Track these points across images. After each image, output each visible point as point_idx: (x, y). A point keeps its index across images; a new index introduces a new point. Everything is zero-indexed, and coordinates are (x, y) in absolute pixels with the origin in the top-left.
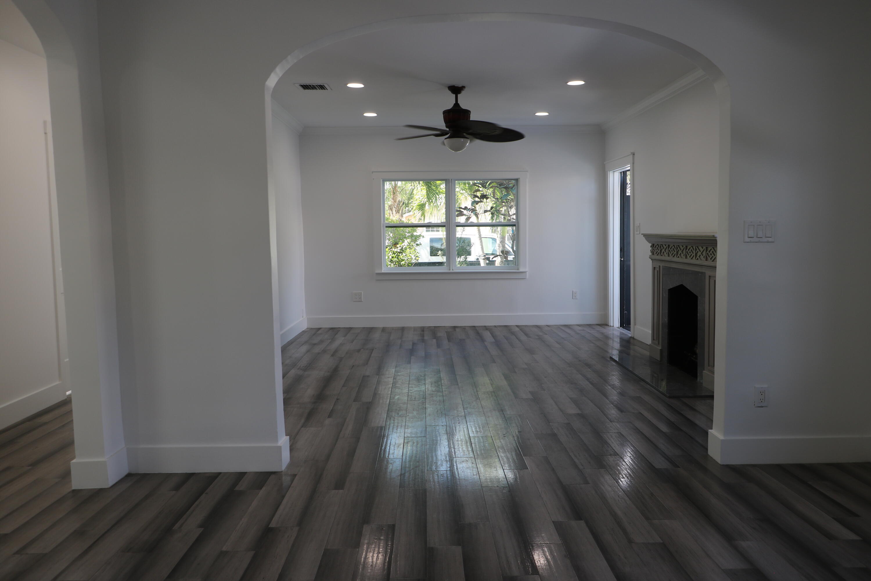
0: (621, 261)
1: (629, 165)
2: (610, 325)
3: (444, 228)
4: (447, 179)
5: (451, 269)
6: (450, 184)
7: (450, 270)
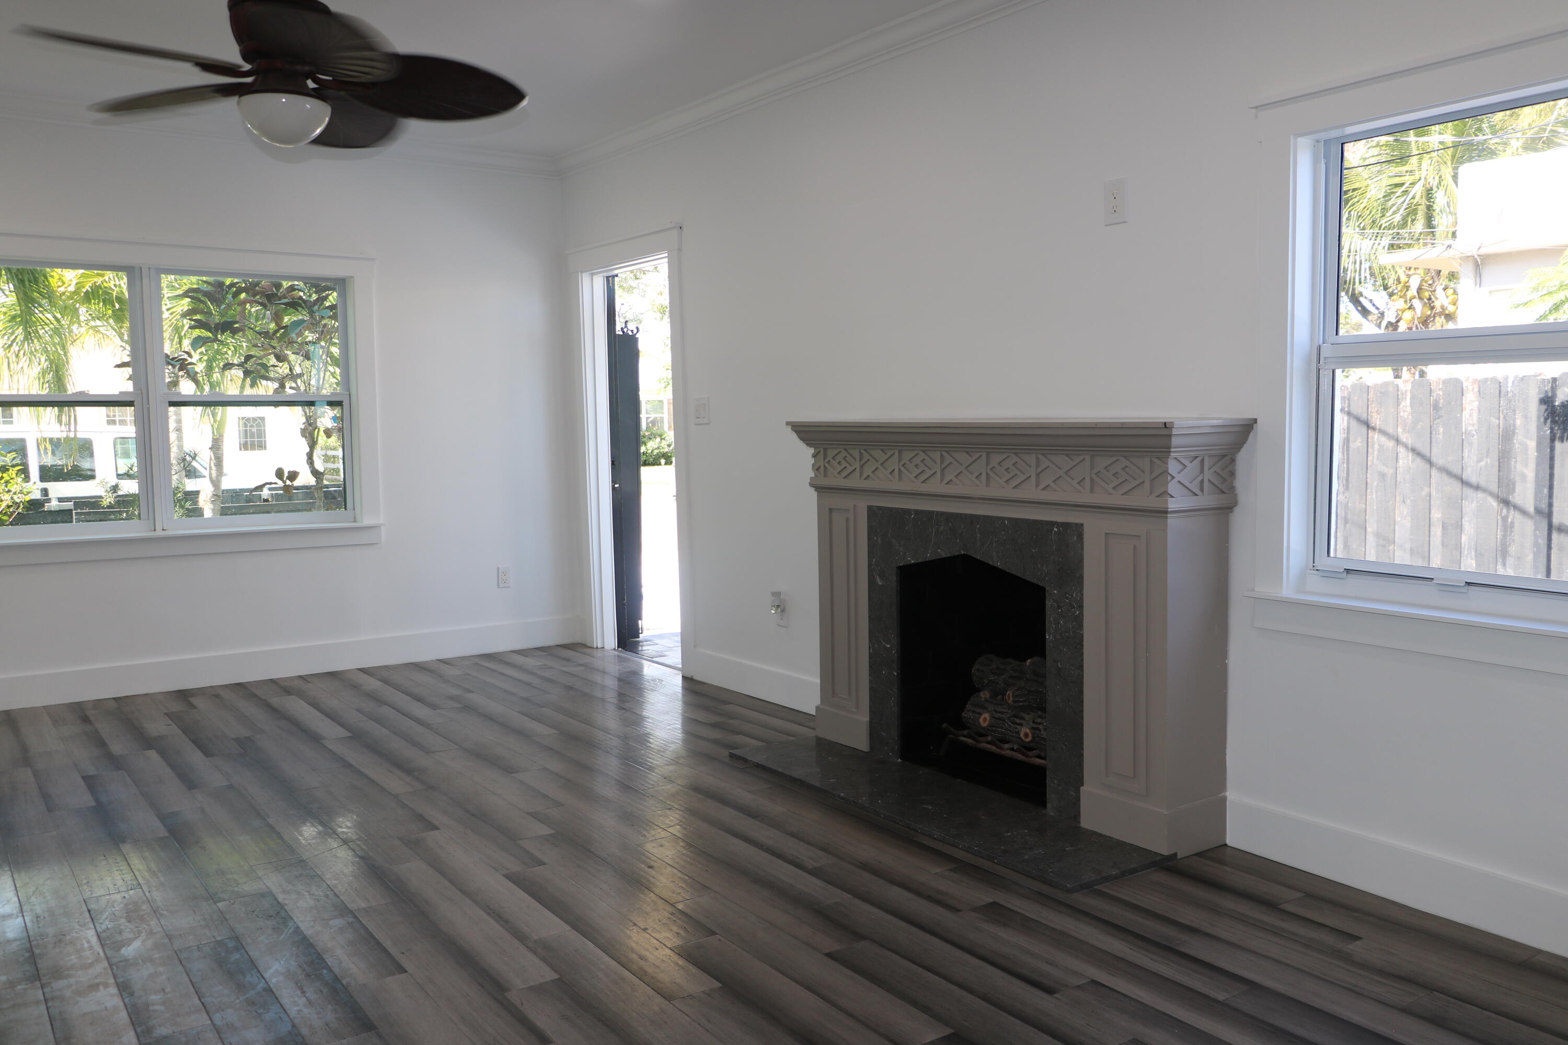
0: (614, 489)
1: (666, 255)
2: (595, 647)
3: (130, 410)
4: (133, 267)
5: (159, 527)
6: (146, 281)
7: (155, 530)
